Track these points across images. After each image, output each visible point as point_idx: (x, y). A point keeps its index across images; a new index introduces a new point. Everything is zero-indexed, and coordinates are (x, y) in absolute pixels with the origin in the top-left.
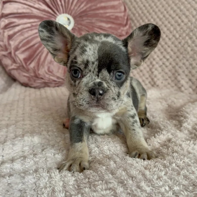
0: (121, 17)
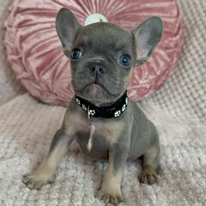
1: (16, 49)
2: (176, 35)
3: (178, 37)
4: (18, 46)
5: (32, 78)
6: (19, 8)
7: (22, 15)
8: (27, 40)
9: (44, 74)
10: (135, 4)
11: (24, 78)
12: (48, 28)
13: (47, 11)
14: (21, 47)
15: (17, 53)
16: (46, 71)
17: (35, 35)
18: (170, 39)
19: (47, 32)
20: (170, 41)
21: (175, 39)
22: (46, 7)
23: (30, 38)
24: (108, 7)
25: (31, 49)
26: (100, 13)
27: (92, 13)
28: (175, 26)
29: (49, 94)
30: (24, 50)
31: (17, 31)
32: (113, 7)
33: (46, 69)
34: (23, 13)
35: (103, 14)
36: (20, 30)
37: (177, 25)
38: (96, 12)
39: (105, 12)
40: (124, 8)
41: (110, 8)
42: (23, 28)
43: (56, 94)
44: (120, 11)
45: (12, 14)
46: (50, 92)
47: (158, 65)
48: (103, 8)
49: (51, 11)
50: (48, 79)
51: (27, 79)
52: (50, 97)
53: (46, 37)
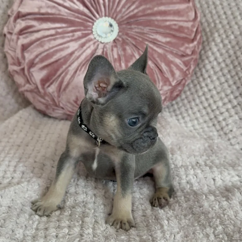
0: (188, 28)
1: (18, 59)
2: (193, 41)
3: (195, 43)
4: (20, 56)
5: (36, 91)
6: (19, 13)
7: (23, 20)
8: (29, 48)
9: (49, 86)
10: (148, 6)
11: (27, 91)
12: (52, 35)
13: (51, 16)
14: (24, 57)
15: (19, 64)
16: (52, 83)
17: (38, 43)
18: (187, 45)
19: (51, 40)
20: (187, 48)
21: (191, 45)
22: (49, 11)
23: (32, 46)
24: (118, 9)
25: (34, 59)
26: (109, 16)
27: (101, 16)
28: (192, 31)
29: (56, 108)
30: (27, 61)
31: (18, 38)
32: (124, 10)
33: (51, 81)
34: (24, 18)
35: (112, 18)
36: (21, 37)
37: (195, 30)
38: (105, 16)
39: (115, 16)
40: (136, 11)
41: (120, 11)
42: (24, 36)
43: (63, 108)
44: (132, 14)
45: (12, 19)
46: (56, 106)
47: (173, 74)
48: (113, 11)
49: (55, 16)
50: (53, 92)
51: (31, 91)
52: (57, 111)
53: (51, 46)
